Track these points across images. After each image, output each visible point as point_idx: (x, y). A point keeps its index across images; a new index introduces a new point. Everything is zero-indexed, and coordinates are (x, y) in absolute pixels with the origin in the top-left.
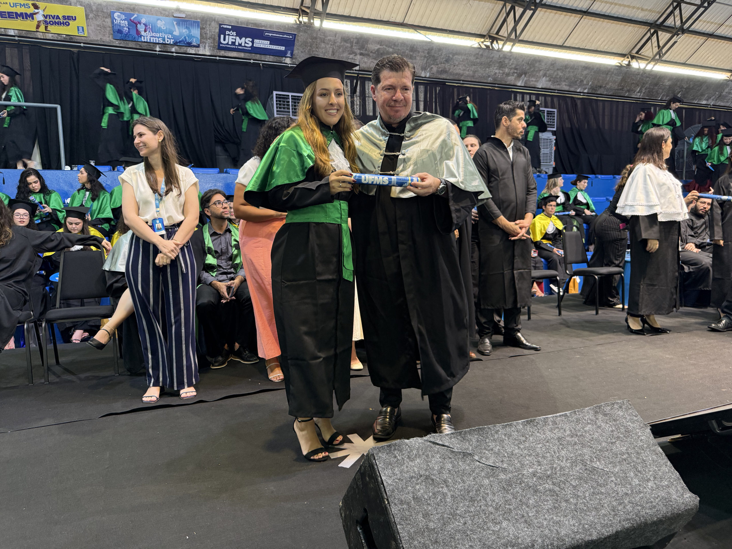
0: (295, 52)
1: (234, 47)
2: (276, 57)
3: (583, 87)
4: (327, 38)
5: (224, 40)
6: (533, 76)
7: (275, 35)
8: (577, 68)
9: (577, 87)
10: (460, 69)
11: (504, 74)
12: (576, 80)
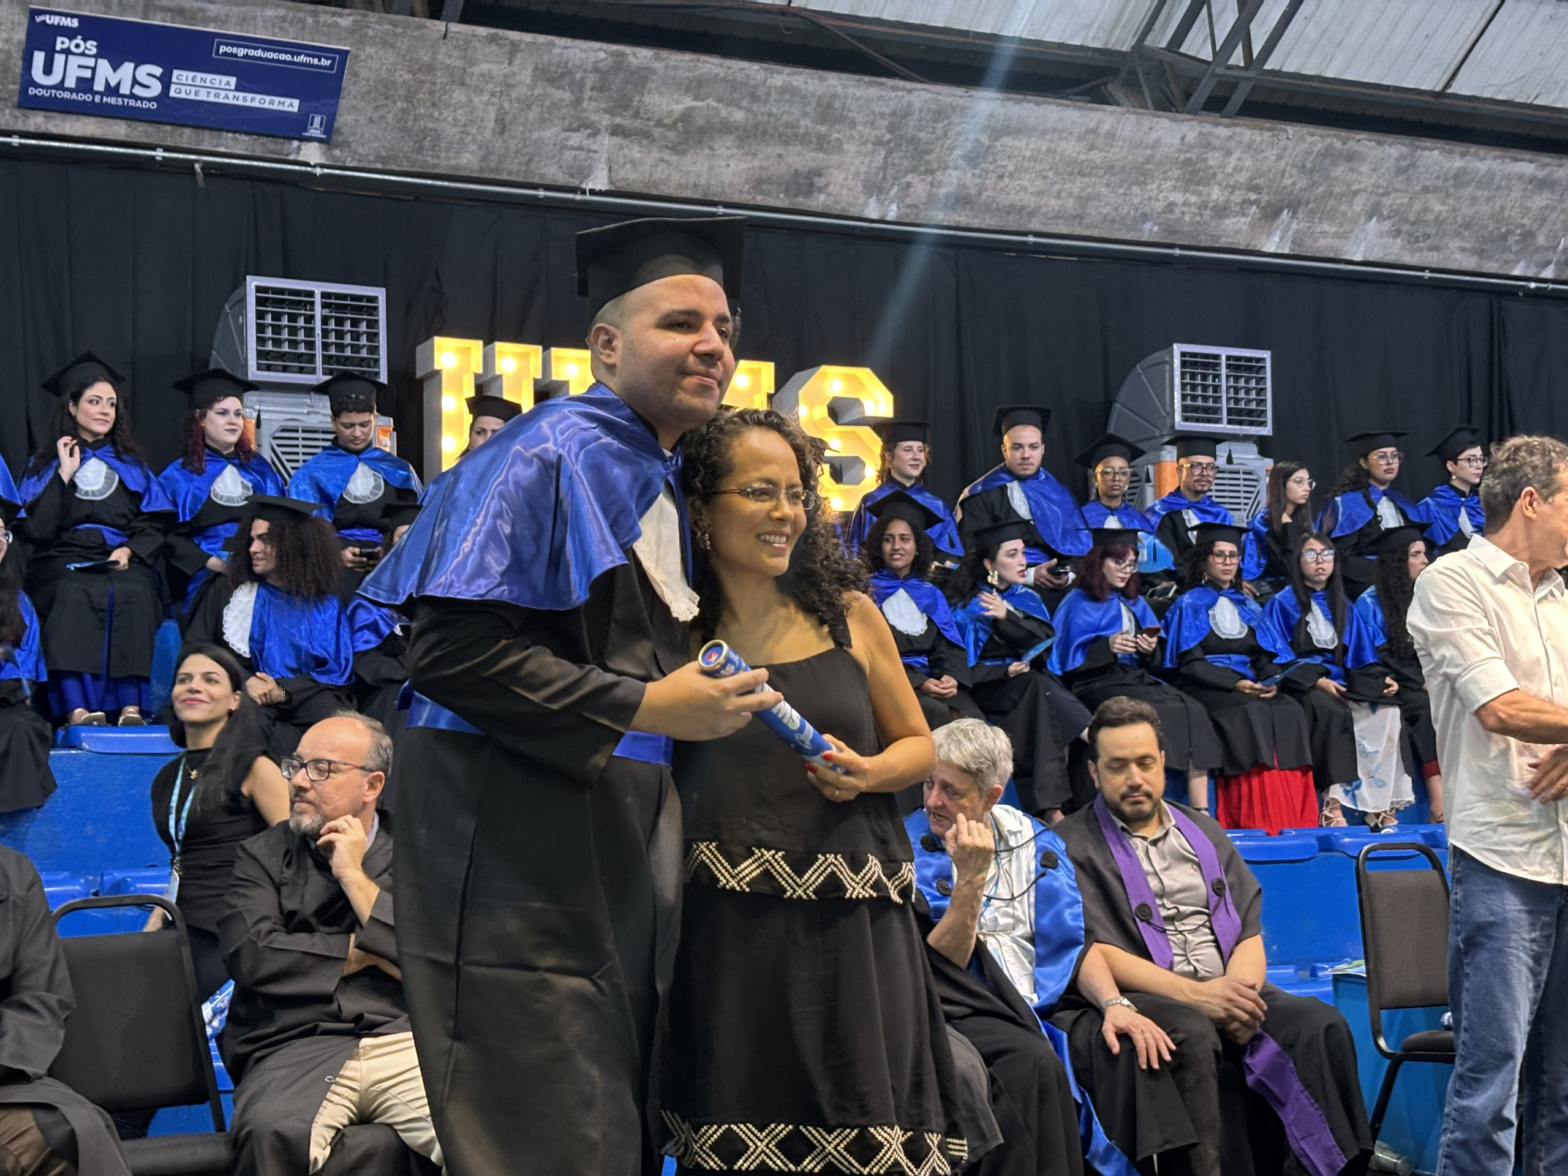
0: (345, 119)
1: (88, 98)
2: (264, 140)
3: (1537, 257)
4: (476, 70)
5: (48, 70)
6: (1329, 215)
7: (259, 53)
8: (1503, 183)
9: (1511, 257)
10: (1026, 189)
11: (1206, 207)
12: (1503, 230)
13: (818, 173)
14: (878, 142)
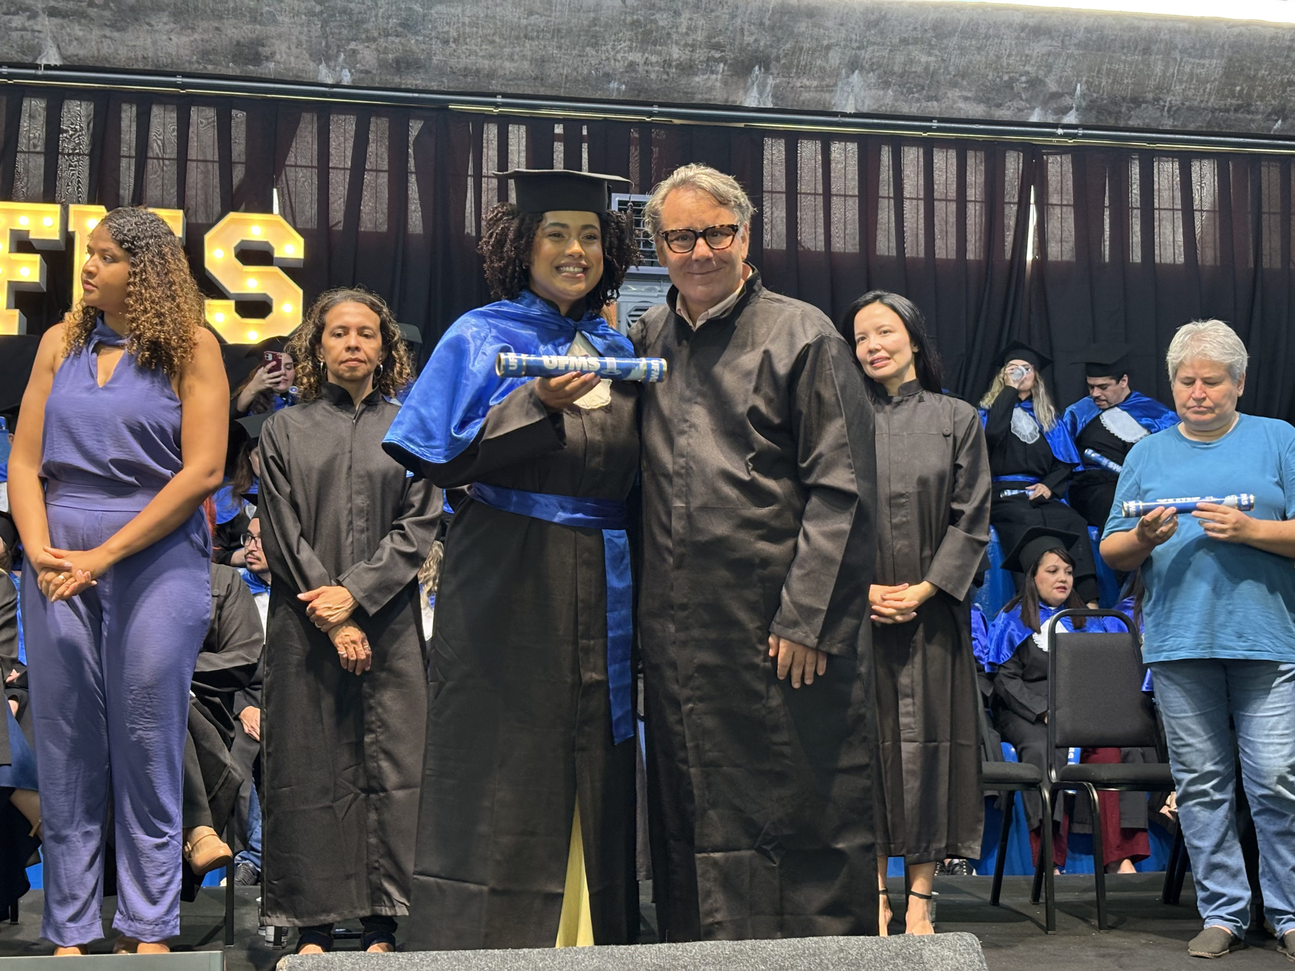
3: (1053, 104)
8: (991, 31)
9: (1024, 103)
10: (476, 52)
11: (670, 66)
12: (1006, 78)
13: (260, 42)
14: (311, 13)
